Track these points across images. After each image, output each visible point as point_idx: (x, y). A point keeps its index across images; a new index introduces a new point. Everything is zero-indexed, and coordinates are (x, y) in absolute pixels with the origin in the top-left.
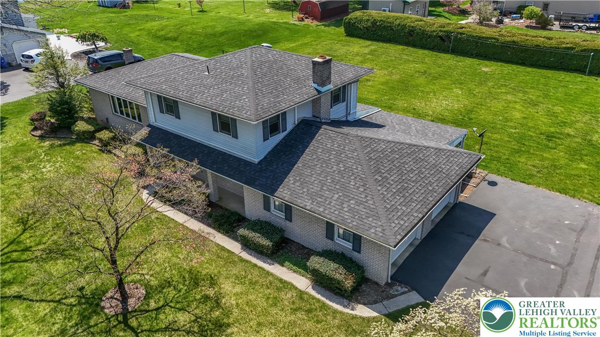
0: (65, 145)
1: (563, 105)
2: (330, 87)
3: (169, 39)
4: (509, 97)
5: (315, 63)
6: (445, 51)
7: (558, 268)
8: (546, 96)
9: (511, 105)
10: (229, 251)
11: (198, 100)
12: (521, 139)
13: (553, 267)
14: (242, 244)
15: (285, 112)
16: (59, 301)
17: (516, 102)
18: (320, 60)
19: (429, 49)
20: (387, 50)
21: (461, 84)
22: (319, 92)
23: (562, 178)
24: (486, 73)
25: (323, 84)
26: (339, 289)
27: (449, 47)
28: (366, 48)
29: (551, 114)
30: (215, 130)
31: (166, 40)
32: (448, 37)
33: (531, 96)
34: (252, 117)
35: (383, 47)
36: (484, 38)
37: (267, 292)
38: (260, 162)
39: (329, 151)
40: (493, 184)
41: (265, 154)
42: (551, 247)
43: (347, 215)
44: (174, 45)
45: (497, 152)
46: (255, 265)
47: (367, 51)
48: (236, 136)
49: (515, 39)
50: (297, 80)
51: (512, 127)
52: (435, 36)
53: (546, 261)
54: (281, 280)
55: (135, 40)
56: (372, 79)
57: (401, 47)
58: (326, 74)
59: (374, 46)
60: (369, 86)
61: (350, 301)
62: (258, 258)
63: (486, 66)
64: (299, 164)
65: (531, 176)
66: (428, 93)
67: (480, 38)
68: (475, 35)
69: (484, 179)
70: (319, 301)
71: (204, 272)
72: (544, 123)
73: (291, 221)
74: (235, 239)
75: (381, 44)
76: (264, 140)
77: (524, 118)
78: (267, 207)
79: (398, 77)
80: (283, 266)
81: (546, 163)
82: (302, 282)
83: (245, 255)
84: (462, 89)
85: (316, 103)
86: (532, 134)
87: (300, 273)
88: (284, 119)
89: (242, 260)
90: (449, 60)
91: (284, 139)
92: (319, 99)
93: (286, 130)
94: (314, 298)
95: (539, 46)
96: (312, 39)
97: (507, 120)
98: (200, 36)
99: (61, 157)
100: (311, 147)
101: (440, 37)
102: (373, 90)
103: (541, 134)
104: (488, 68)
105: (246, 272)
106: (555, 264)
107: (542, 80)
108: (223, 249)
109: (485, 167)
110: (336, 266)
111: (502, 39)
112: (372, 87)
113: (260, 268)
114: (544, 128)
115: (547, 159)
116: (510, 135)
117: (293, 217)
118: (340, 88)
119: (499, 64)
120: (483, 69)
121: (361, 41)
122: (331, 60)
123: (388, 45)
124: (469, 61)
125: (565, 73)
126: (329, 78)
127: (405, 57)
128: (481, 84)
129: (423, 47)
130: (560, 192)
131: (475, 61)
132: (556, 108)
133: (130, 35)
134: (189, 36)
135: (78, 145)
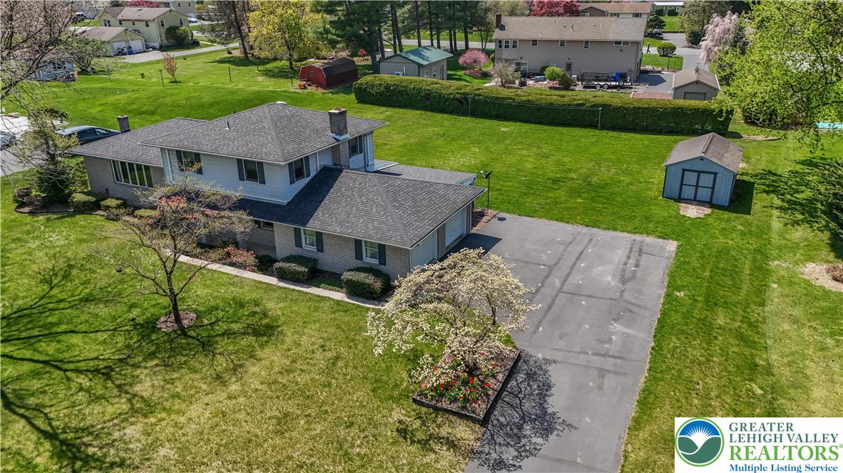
0: (64, 217)
1: (572, 156)
2: (347, 136)
3: (144, 113)
4: (524, 152)
5: (331, 115)
6: (465, 114)
7: (546, 267)
8: (558, 149)
9: (524, 159)
10: (266, 283)
11: (224, 151)
12: (530, 185)
13: (542, 267)
14: (277, 278)
15: (308, 157)
16: (115, 330)
17: (529, 156)
18: (337, 112)
19: (447, 113)
20: (404, 115)
21: (479, 143)
22: (338, 140)
23: (561, 210)
24: (504, 132)
25: (341, 134)
26: (371, 293)
27: (468, 110)
28: (381, 115)
29: (558, 163)
30: (241, 179)
31: (140, 114)
32: (466, 99)
33: (544, 150)
34: (280, 159)
35: (399, 113)
36: (500, 98)
37: (309, 304)
38: (289, 204)
39: (352, 189)
40: (502, 219)
41: (292, 197)
42: (543, 255)
43: (372, 232)
44: (153, 119)
45: (507, 196)
46: (294, 290)
47: (382, 117)
48: (263, 182)
49: (530, 98)
50: (316, 131)
51: (523, 176)
52: (453, 99)
53: (539, 264)
54: (319, 296)
55: (99, 116)
56: (390, 143)
57: (419, 112)
58: (342, 125)
59: (390, 112)
60: (387, 149)
61: (380, 301)
62: (295, 285)
63: (506, 127)
64: (326, 201)
65: (536, 211)
66: (447, 153)
67: (497, 98)
68: (491, 95)
69: (495, 216)
70: (354, 304)
71: (247, 298)
72: (551, 170)
73: (322, 251)
74: (271, 275)
75: (397, 110)
76: (291, 184)
77: (535, 168)
78: (298, 244)
79: (416, 140)
80: (319, 287)
81: (549, 201)
82: (339, 296)
83: (282, 284)
84: (479, 148)
85: (334, 150)
86: (540, 180)
87: (335, 290)
88: (308, 165)
89: (281, 288)
90: (467, 122)
91: (308, 183)
92: (338, 146)
93: (310, 175)
94: (349, 303)
95: (552, 104)
96: (319, 107)
97: (519, 170)
98: (184, 108)
99: (65, 227)
100: (335, 187)
101: (457, 99)
102: (391, 152)
103: (548, 179)
104: (506, 128)
105: (286, 295)
106: (543, 265)
107: (557, 137)
108: (261, 282)
109: (496, 208)
110: (366, 275)
111: (518, 99)
112: (390, 150)
113: (298, 291)
114: (551, 175)
115: (551, 197)
116: (520, 182)
117: (324, 247)
118: (356, 138)
119: (519, 123)
120: (502, 129)
121: (376, 108)
122: (345, 111)
123: (405, 110)
124: (488, 123)
125: (580, 129)
126: (345, 128)
127: (423, 121)
128: (498, 142)
129: (442, 111)
130: (558, 221)
131: (495, 122)
132: (565, 159)
133: (91, 111)
134: (170, 109)
135: (79, 217)
